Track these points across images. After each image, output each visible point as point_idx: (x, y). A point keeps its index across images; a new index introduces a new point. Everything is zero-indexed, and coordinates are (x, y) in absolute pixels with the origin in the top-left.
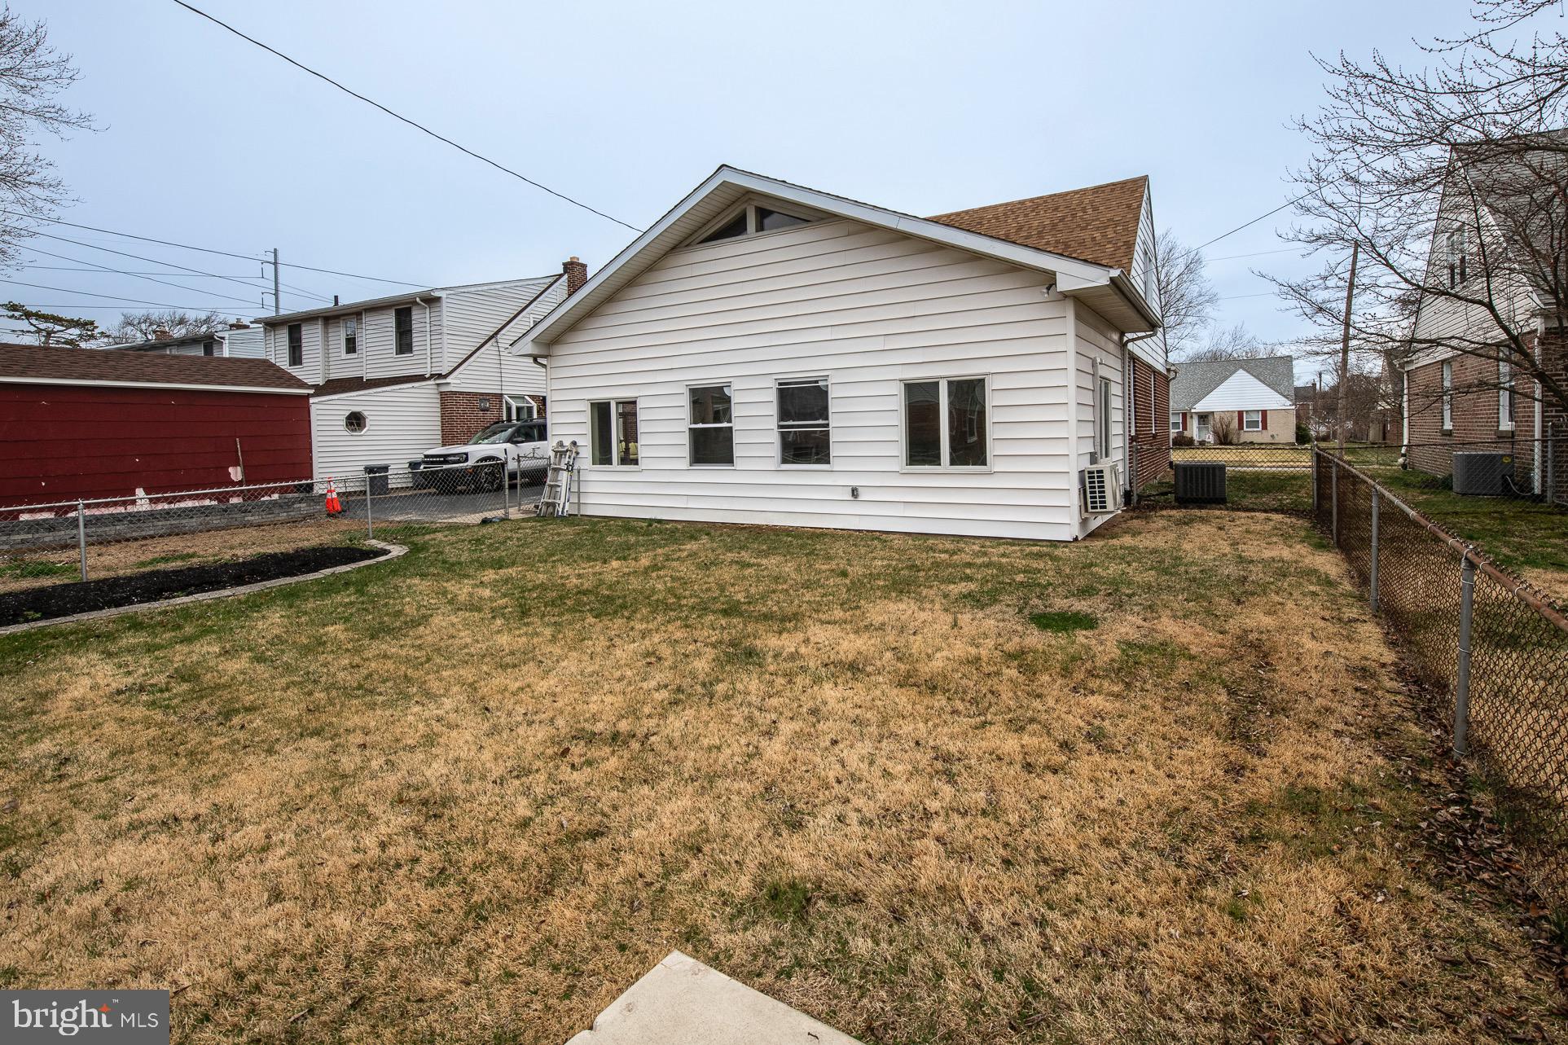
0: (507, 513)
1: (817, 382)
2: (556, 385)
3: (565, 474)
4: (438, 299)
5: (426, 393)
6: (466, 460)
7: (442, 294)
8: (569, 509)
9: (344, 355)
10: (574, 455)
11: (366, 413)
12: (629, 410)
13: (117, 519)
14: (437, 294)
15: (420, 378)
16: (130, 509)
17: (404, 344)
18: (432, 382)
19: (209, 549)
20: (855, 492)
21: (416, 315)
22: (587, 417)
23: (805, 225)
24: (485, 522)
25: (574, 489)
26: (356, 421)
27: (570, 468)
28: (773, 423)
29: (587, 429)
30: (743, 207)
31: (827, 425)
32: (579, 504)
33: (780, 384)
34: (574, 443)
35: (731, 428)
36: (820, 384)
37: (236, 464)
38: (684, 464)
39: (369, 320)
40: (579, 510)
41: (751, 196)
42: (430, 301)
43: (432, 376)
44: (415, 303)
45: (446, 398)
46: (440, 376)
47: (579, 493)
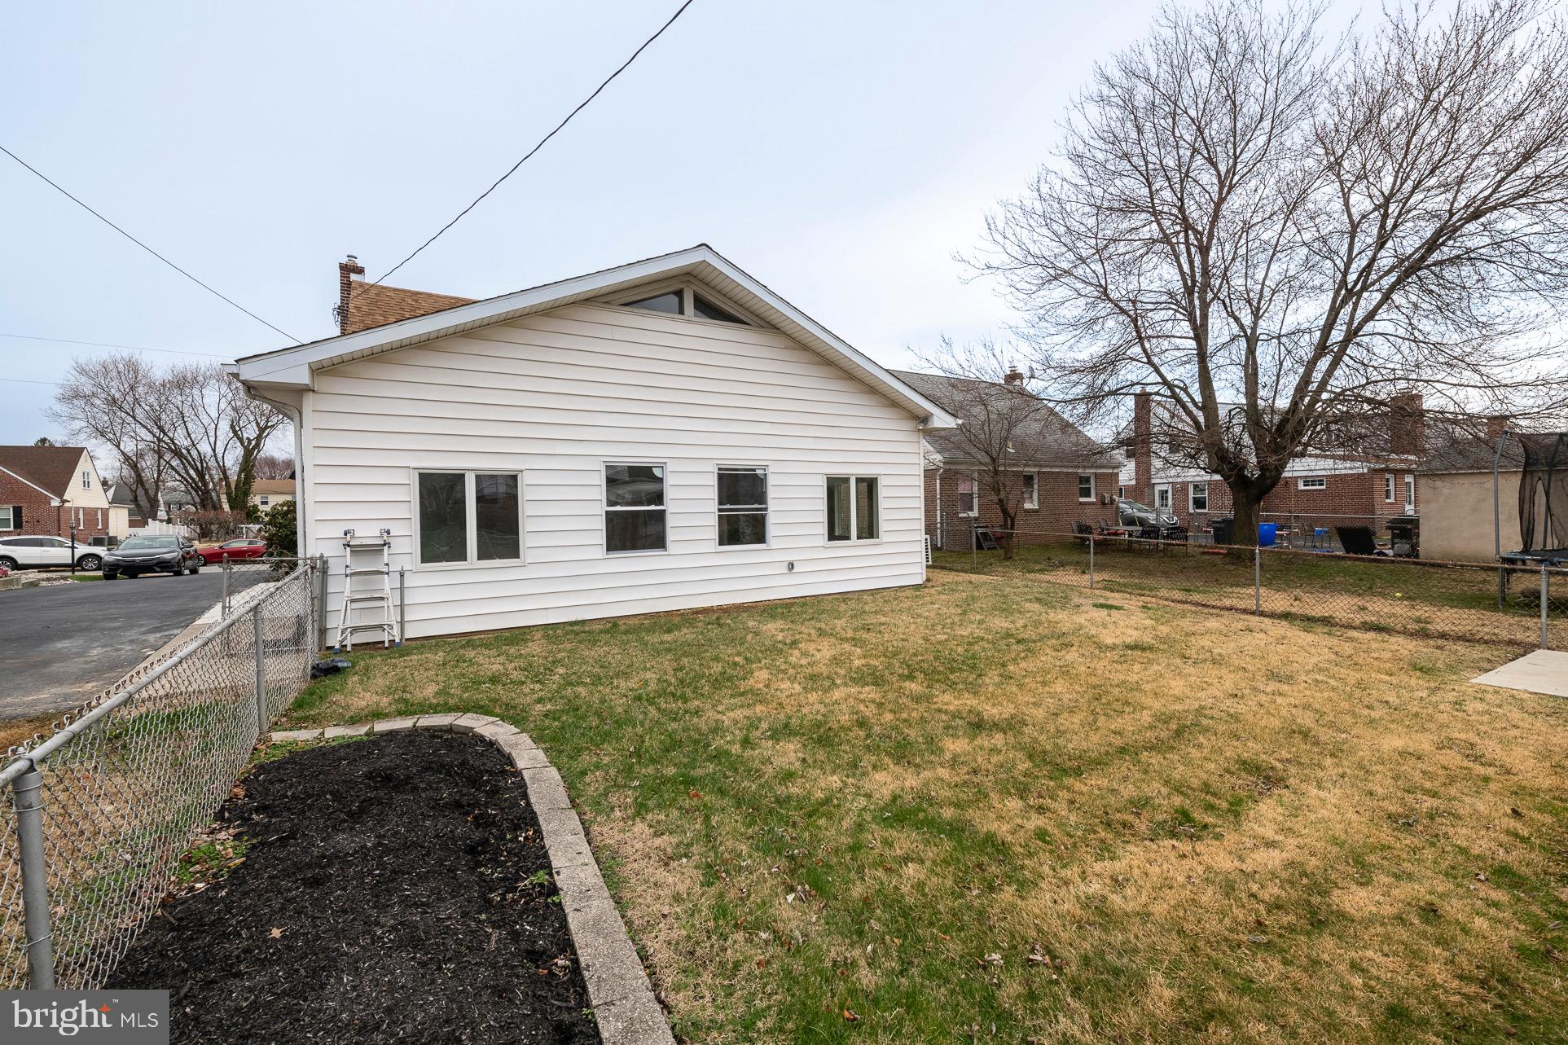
1: (754, 470)
20: (791, 566)
22: (410, 493)
25: (396, 601)
28: (713, 506)
29: (410, 511)
30: (681, 286)
31: (765, 509)
32: (402, 622)
33: (719, 469)
34: (387, 532)
35: (664, 511)
36: (758, 472)
38: (601, 552)
41: (691, 279)
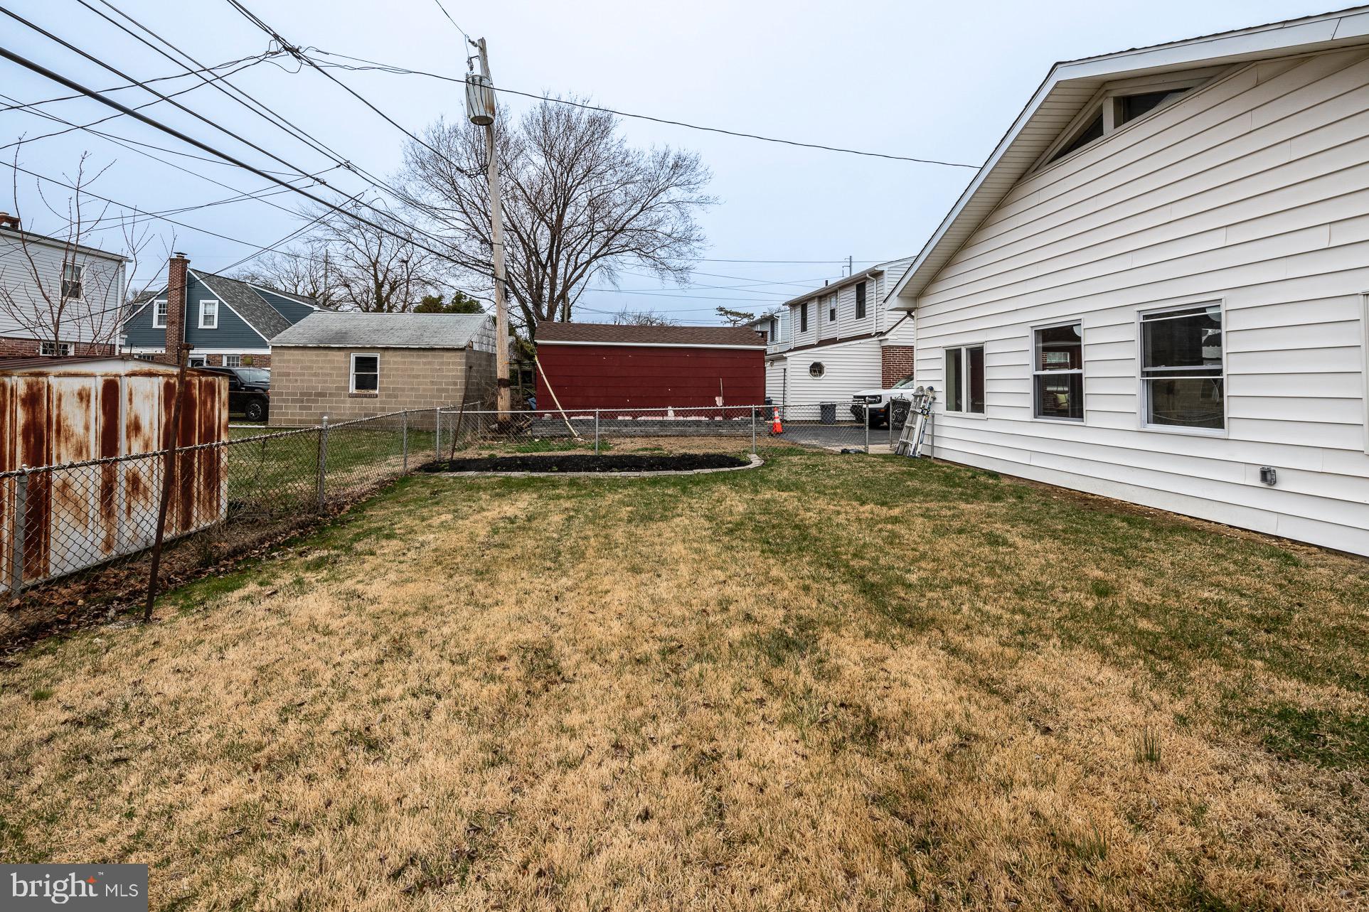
0: (867, 449)
1: (1203, 310)
2: (922, 334)
3: (920, 417)
4: (881, 273)
5: (872, 346)
6: (880, 401)
7: (885, 268)
8: (921, 450)
9: (829, 323)
10: (930, 400)
11: (824, 364)
12: (977, 355)
13: (654, 423)
14: (880, 269)
15: (868, 336)
16: (665, 418)
17: (861, 313)
18: (876, 339)
19: (674, 447)
20: (1267, 476)
21: (868, 288)
22: (942, 365)
23: (1183, 95)
24: (845, 452)
25: (928, 431)
26: (817, 369)
27: (926, 412)
28: (1136, 369)
29: (942, 376)
30: (1099, 104)
31: (1219, 372)
32: (933, 446)
33: (1146, 317)
34: (931, 389)
35: (1080, 375)
36: (1209, 312)
37: (719, 396)
38: (1028, 415)
39: (841, 294)
40: (932, 452)
41: (1108, 87)
42: (877, 274)
43: (877, 333)
44: (866, 278)
45: (887, 351)
46: (882, 334)
47: (933, 436)
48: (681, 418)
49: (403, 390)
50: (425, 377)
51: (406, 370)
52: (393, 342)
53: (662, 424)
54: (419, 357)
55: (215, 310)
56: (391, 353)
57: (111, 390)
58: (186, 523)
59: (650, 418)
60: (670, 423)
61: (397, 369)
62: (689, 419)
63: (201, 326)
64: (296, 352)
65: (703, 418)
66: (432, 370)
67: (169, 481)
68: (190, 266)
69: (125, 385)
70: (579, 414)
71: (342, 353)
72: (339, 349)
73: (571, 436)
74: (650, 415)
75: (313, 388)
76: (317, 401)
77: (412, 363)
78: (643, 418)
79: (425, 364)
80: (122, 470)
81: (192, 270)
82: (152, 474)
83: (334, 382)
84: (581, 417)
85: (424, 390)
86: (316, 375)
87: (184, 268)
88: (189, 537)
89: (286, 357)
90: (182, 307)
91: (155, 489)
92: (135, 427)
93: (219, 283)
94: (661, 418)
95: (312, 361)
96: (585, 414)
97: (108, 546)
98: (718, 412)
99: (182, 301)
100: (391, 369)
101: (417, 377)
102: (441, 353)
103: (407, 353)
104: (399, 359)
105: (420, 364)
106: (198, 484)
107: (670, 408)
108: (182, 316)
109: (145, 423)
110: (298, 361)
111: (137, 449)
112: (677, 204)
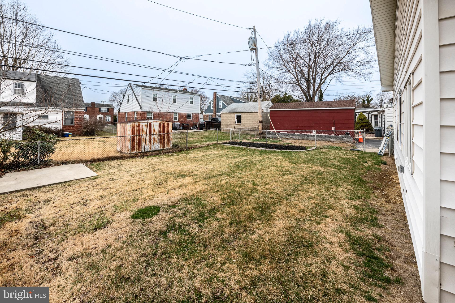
13: (308, 136)
16: (312, 134)
27: (388, 136)
34: (391, 126)
37: (333, 127)
48: (318, 134)
49: (246, 123)
50: (251, 120)
51: (246, 118)
52: (244, 111)
53: (311, 136)
54: (249, 114)
55: (221, 104)
56: (243, 113)
57: (150, 124)
58: (164, 147)
59: (306, 134)
60: (314, 136)
61: (245, 118)
62: (320, 134)
63: (219, 108)
64: (226, 114)
65: (327, 135)
66: (253, 118)
67: (160, 139)
68: (217, 94)
69: (152, 124)
70: (282, 132)
71: (234, 114)
72: (233, 113)
73: (278, 138)
74: (306, 133)
75: (229, 123)
76: (229, 126)
77: (248, 116)
78: (303, 134)
79: (251, 116)
80: (153, 137)
81: (218, 95)
82: (157, 138)
83: (232, 121)
84: (283, 133)
85: (251, 123)
86: (229, 120)
87: (216, 95)
88: (164, 150)
89: (224, 115)
90: (216, 104)
91: (158, 140)
92: (154, 130)
93: (223, 97)
94: (310, 134)
95: (228, 116)
96: (284, 132)
97: (150, 149)
98: (333, 133)
99: (216, 102)
100: (243, 118)
101: (249, 120)
102: (254, 113)
103: (247, 113)
104: (245, 115)
105: (250, 116)
106: (166, 141)
107: (313, 130)
108: (216, 106)
109: (156, 130)
110: (225, 116)
111: (155, 133)
112: (362, 49)
